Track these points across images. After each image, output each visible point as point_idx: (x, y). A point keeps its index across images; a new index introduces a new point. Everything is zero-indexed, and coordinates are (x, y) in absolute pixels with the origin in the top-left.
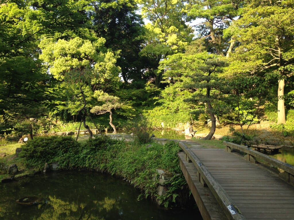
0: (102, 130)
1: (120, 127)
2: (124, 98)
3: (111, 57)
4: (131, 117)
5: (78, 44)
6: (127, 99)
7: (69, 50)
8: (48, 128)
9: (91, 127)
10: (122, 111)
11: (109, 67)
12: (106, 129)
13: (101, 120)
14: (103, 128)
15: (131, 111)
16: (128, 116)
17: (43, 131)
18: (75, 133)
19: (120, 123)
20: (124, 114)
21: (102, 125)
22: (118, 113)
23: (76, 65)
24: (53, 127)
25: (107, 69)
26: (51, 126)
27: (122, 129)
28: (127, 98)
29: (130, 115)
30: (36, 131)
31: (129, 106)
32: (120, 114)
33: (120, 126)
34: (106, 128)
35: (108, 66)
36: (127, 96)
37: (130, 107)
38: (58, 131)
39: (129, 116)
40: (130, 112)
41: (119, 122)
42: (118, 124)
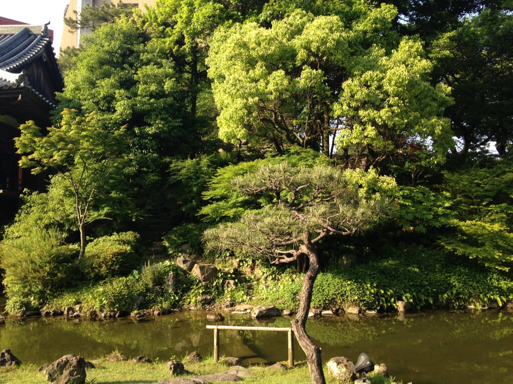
0: (382, 307)
1: (458, 298)
2: (476, 197)
3: (410, 56)
4: (499, 265)
5: (293, 28)
6: (489, 199)
7: (259, 44)
8: (217, 288)
9: (342, 296)
10: (463, 241)
11: (393, 83)
12: (400, 306)
13: (384, 272)
14: (387, 301)
15: (501, 243)
16: (485, 259)
17: (199, 298)
18: (286, 312)
19: (456, 283)
20: (473, 253)
21: (384, 288)
22: (449, 248)
23: (276, 90)
24: (234, 287)
25: (387, 94)
26: (229, 283)
27: (465, 308)
28: (486, 197)
29: (497, 255)
30: (182, 296)
31: (493, 221)
32: (455, 250)
33: (458, 293)
34: (400, 299)
35: (390, 80)
36: (487, 190)
37: (496, 227)
38: (243, 301)
39: (492, 260)
40: (498, 247)
41: (453, 280)
42: (450, 286)
